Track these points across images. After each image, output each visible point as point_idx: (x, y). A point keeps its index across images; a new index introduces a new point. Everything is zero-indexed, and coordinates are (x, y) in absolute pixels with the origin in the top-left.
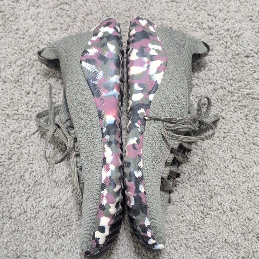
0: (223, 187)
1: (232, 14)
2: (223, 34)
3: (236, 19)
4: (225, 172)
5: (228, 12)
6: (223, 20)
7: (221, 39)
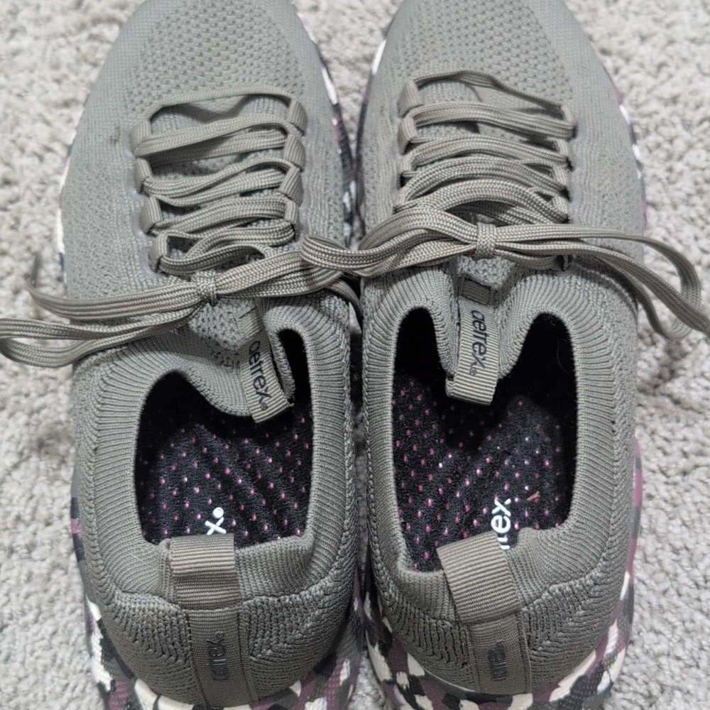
0: (690, 662)
1: (683, 48)
2: (656, 113)
3: (698, 66)
4: (696, 604)
5: (671, 42)
6: (653, 69)
7: (651, 129)
